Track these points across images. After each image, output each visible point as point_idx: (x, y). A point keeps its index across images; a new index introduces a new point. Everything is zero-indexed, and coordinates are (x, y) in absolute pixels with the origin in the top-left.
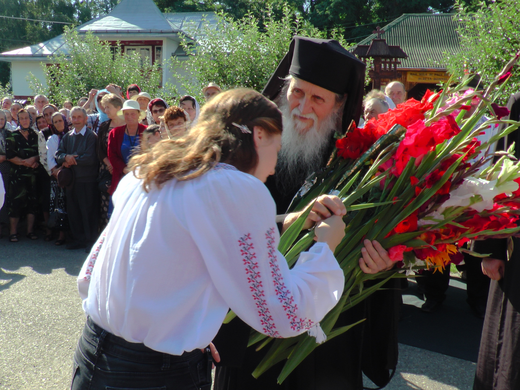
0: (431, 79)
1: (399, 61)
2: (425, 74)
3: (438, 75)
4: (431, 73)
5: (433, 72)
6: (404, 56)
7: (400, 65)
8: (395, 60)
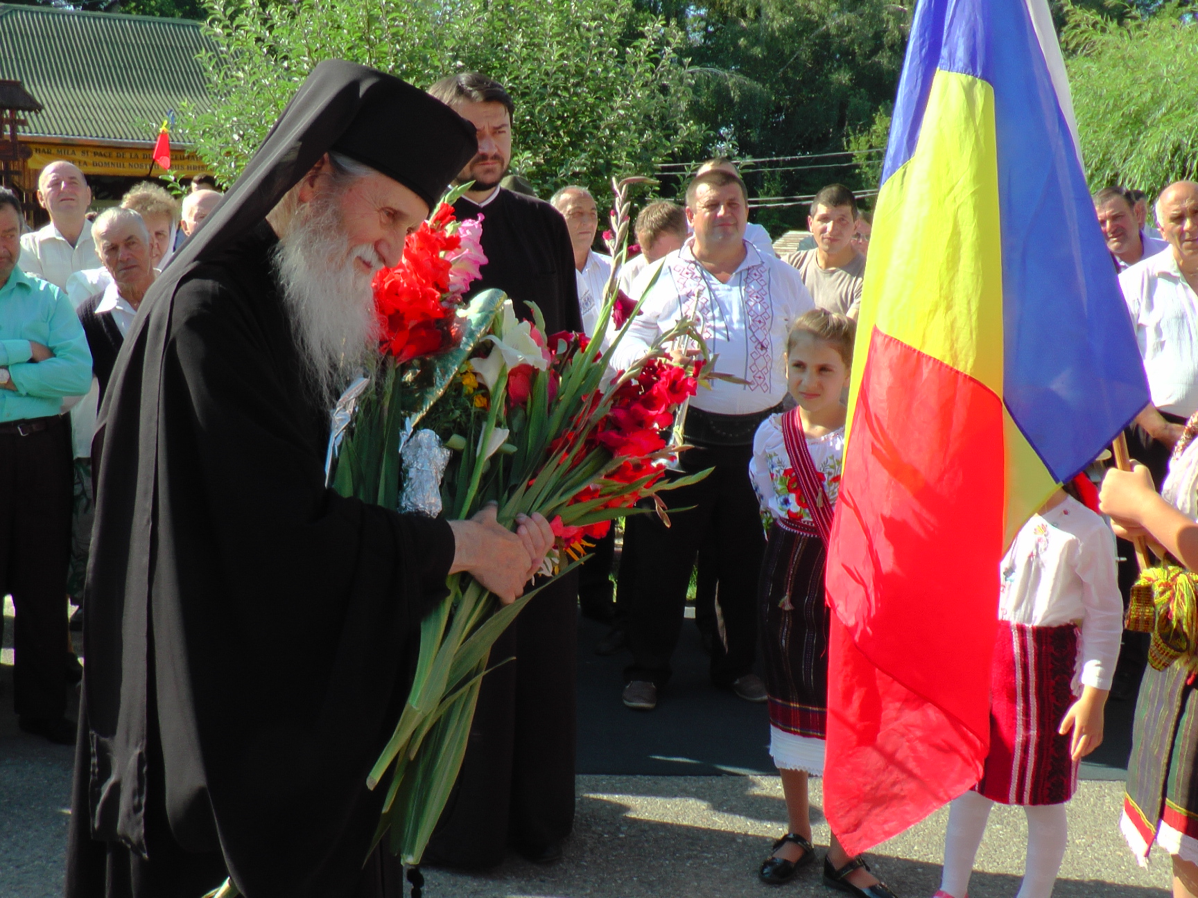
0: (85, 163)
1: (22, 118)
2: (70, 152)
3: (101, 155)
4: (86, 149)
5: (89, 149)
6: (33, 106)
7: (27, 128)
8: (11, 113)
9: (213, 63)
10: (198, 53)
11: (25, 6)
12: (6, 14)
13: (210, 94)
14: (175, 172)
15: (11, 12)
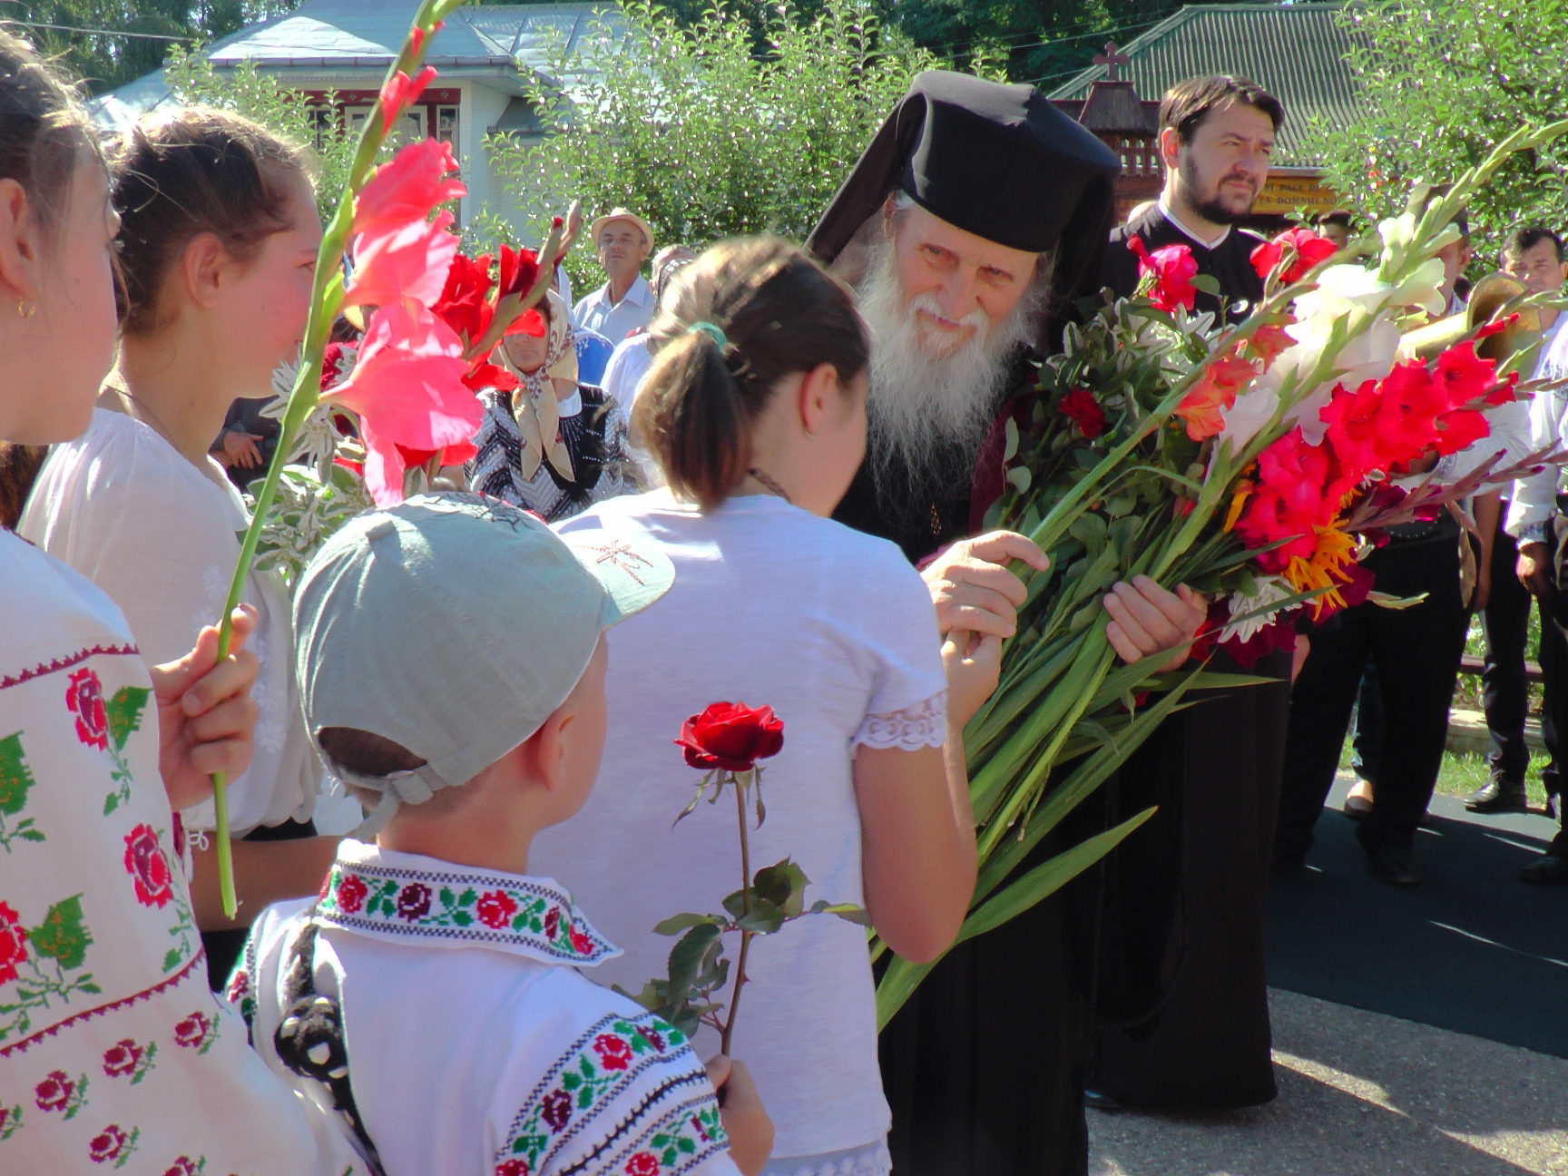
0: (1268, 200)
3: (1289, 188)
9: (1366, 62)
10: (1348, 51)
11: (1216, 6)
12: (1192, 18)
13: (1361, 103)
14: (1304, 208)
15: (1197, 15)
